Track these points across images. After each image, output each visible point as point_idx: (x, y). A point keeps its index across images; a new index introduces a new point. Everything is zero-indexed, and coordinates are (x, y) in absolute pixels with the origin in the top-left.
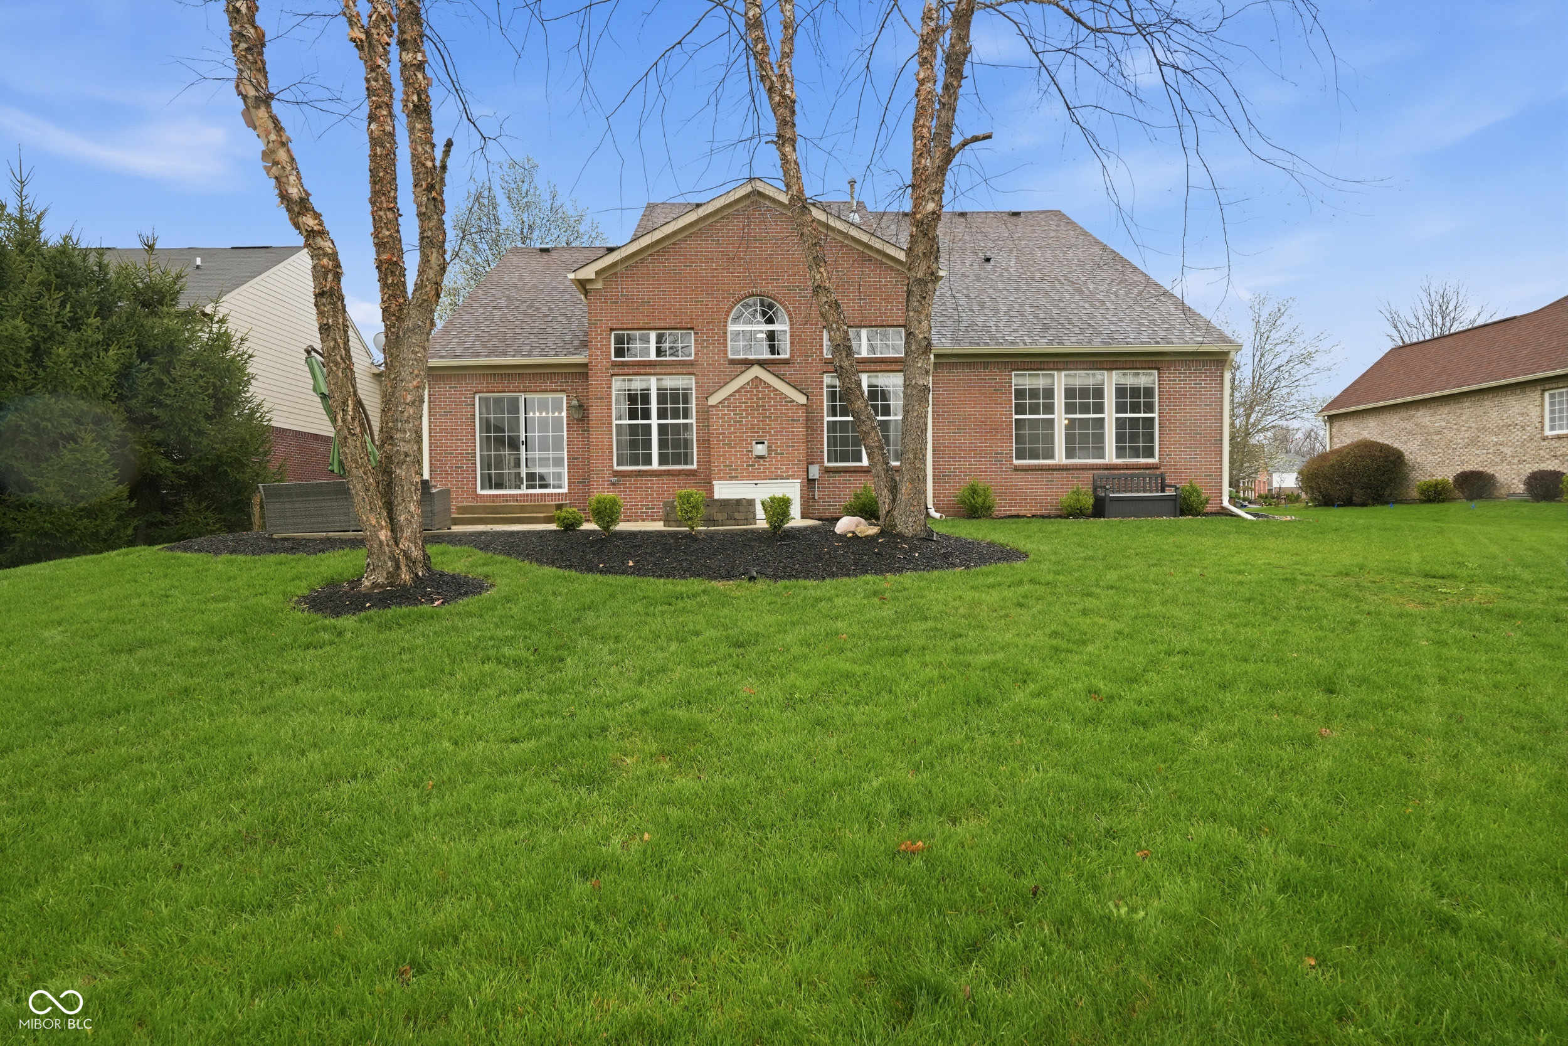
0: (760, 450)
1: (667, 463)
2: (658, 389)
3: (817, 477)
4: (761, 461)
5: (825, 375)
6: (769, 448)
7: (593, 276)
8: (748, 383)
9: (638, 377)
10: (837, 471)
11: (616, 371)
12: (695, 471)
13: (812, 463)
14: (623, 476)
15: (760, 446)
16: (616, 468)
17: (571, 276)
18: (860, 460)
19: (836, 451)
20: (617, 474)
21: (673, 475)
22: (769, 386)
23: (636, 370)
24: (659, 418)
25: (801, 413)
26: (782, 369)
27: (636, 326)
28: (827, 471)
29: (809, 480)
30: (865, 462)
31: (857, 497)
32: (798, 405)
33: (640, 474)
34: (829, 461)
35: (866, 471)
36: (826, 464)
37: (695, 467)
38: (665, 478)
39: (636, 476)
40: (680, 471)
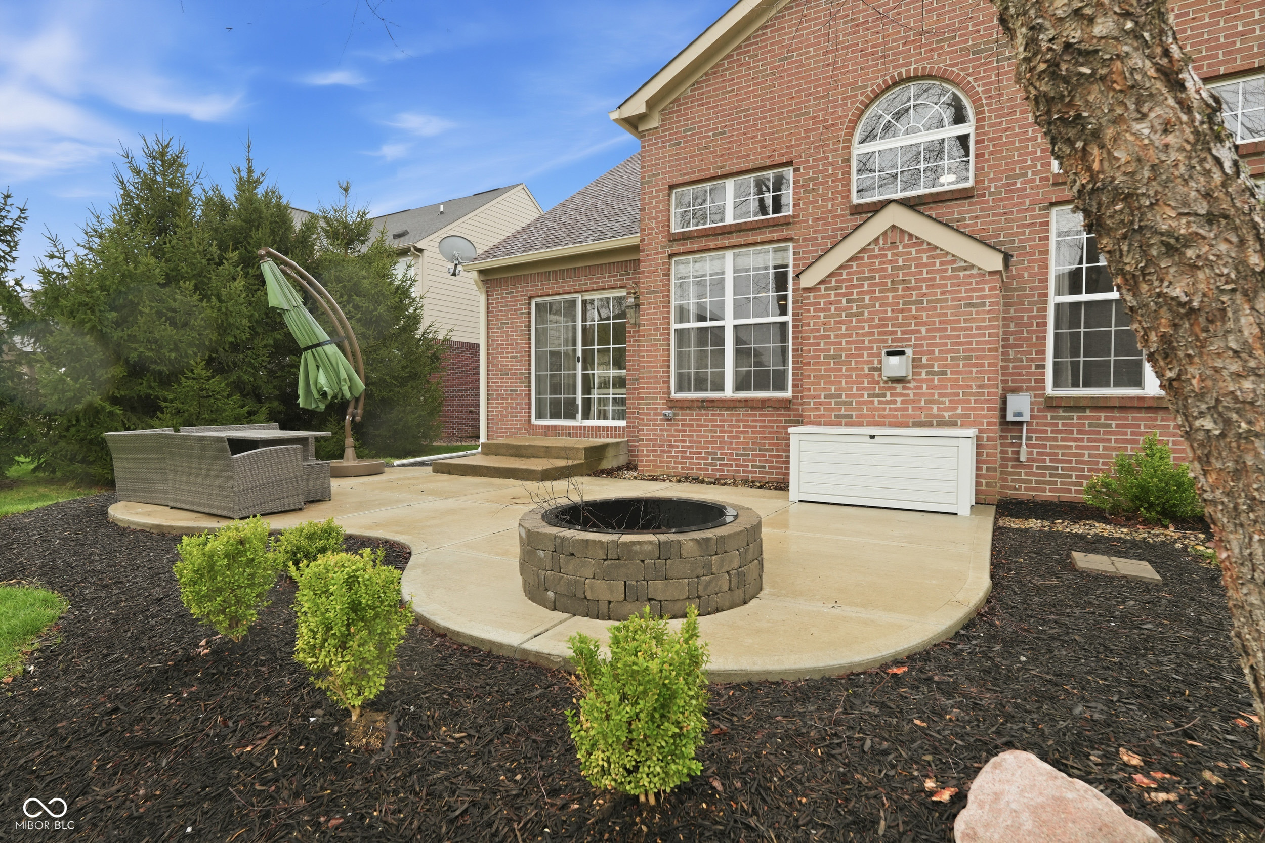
0: (894, 366)
1: (748, 388)
2: (736, 271)
3: (1026, 417)
4: (899, 388)
5: (1054, 211)
6: (916, 363)
7: (643, 109)
8: (876, 240)
9: (708, 254)
10: (1076, 406)
11: (677, 248)
12: (789, 401)
13: (1015, 391)
14: (682, 408)
15: (894, 360)
16: (675, 395)
17: (615, 115)
18: (1138, 382)
19: (1075, 366)
20: (673, 404)
21: (753, 408)
22: (919, 242)
23: (703, 243)
24: (736, 317)
25: (989, 292)
26: (955, 211)
27: (703, 175)
28: (1052, 404)
29: (1004, 423)
30: (1152, 386)
31: (1126, 469)
32: (982, 273)
33: (705, 404)
34: (1056, 384)
35: (1151, 407)
36: (1050, 390)
37: (788, 394)
38: (741, 412)
39: (700, 408)
40: (763, 401)
